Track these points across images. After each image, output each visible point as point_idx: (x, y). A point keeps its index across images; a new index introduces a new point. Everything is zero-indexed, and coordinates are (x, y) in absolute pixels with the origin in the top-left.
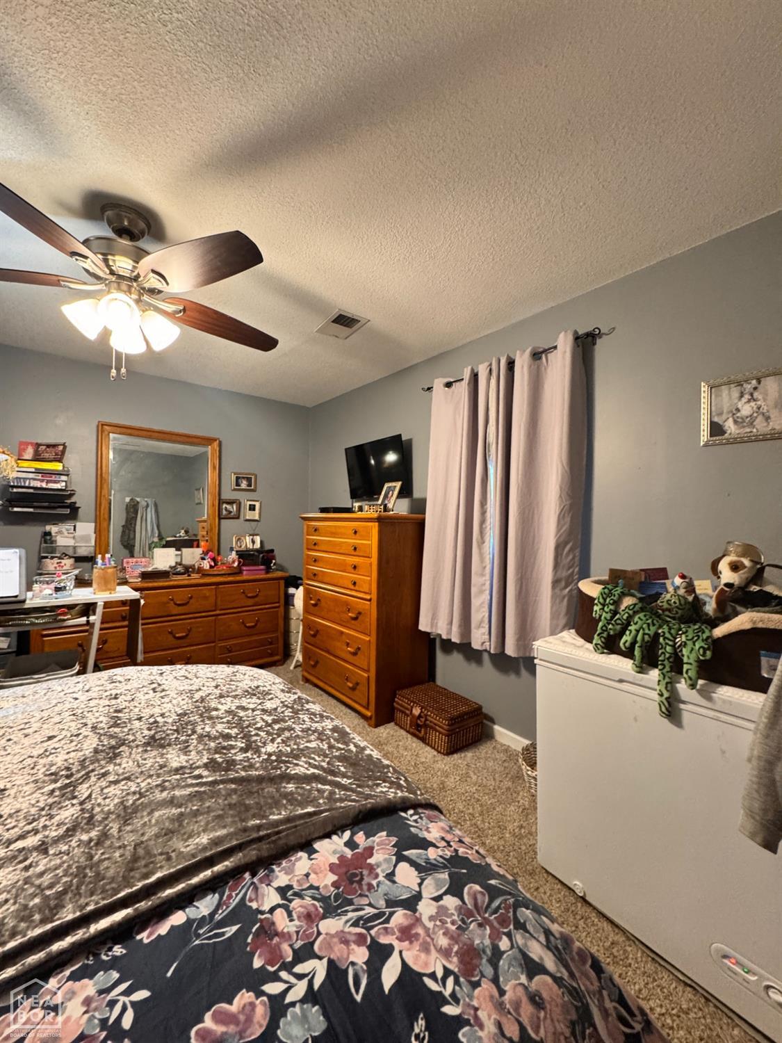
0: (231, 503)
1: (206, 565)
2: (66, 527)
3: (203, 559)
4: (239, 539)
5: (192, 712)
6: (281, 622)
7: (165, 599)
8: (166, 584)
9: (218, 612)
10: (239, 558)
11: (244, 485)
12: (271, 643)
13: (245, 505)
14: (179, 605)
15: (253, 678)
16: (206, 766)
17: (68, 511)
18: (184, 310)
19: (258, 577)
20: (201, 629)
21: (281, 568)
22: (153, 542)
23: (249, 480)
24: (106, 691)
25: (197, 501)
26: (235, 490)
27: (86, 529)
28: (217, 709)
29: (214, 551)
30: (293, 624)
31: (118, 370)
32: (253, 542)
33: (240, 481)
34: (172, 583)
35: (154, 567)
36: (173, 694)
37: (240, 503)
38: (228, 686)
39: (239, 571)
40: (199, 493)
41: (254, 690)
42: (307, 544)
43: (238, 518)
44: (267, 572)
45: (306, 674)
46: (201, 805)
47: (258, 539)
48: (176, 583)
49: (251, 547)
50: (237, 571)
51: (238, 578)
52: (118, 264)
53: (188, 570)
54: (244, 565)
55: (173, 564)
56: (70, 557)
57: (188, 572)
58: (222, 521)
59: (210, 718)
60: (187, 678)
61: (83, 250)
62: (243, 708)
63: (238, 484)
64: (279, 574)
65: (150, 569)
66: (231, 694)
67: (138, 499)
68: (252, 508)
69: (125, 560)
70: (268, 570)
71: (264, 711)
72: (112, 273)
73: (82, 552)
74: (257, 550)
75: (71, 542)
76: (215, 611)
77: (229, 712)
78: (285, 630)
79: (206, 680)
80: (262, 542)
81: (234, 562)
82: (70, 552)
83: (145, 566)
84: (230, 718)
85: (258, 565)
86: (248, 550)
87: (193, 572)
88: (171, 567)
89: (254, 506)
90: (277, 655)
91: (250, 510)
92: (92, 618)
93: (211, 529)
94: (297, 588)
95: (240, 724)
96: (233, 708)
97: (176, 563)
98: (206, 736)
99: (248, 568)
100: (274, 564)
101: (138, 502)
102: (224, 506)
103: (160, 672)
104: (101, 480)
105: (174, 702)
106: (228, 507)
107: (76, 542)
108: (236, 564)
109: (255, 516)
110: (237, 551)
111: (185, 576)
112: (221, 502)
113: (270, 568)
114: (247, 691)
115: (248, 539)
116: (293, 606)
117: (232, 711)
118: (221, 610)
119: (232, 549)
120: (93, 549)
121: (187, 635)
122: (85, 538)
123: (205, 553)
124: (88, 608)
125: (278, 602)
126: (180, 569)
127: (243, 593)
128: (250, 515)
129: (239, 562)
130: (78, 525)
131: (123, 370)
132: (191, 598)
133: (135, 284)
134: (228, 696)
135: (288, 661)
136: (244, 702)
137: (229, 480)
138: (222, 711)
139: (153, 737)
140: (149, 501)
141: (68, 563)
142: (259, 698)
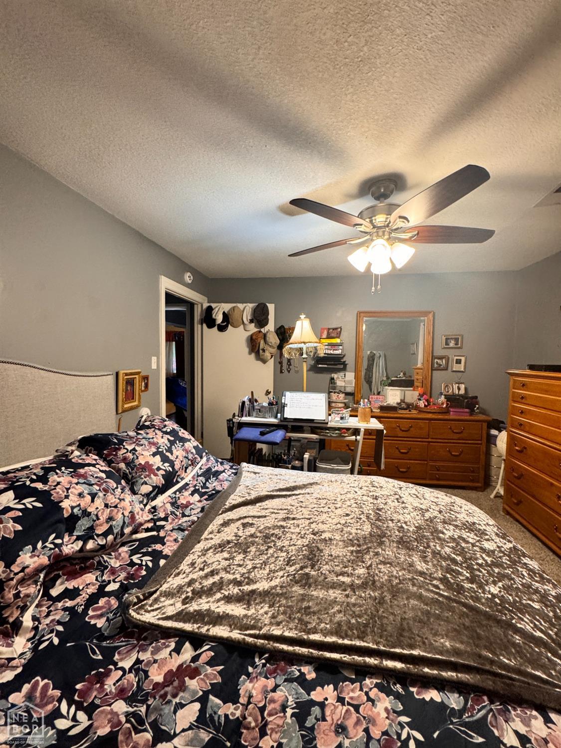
0: (441, 358)
1: (422, 404)
2: (341, 374)
3: (420, 400)
4: (447, 386)
5: (425, 528)
6: (483, 457)
7: (394, 426)
8: (396, 415)
9: (430, 440)
10: (447, 401)
11: (452, 344)
12: (473, 472)
13: (453, 360)
14: (403, 431)
15: (469, 514)
16: (441, 580)
17: (342, 366)
18: (418, 234)
19: (463, 418)
20: (417, 450)
21: (483, 412)
22: (383, 380)
23: (457, 340)
24: (370, 492)
25: (412, 352)
26: (444, 348)
27: (350, 376)
28: (443, 533)
29: (428, 394)
30: (494, 460)
31: (376, 286)
32: (459, 389)
33: (449, 341)
34: (398, 415)
35: (387, 403)
36: (410, 507)
37: (448, 358)
38: (449, 514)
39: (447, 412)
40: (414, 346)
41: (470, 525)
42: (513, 397)
43: (446, 369)
44: (471, 415)
45: (507, 508)
46: (441, 612)
47: (463, 387)
48: (401, 416)
49: (457, 393)
50: (444, 411)
51: (446, 417)
52: (377, 220)
53: (409, 407)
54: (451, 407)
55: (399, 401)
56: (343, 393)
57: (409, 408)
58: (434, 372)
59: (439, 539)
60: (418, 497)
61: (359, 221)
62: (464, 540)
63: (447, 344)
64: (481, 417)
65: (385, 404)
66: (452, 523)
67: (375, 352)
68: (459, 362)
69: (370, 397)
70: (472, 412)
71: (483, 550)
72: (374, 227)
73: (349, 390)
74: (461, 396)
75: (343, 384)
76: (428, 438)
77: (452, 539)
78: (486, 464)
79: (431, 502)
80: (466, 389)
81: (443, 404)
82: (343, 390)
83: (382, 402)
84: (454, 545)
85: (463, 408)
86: (454, 395)
87: (412, 408)
88: (398, 404)
89: (460, 360)
90: (478, 482)
91: (457, 363)
92: (358, 438)
93: (426, 378)
94: (500, 431)
95: (462, 552)
96: (456, 537)
97: (401, 400)
98: (437, 553)
99: (454, 410)
100: (478, 408)
101: (375, 354)
102: (436, 360)
103: (399, 486)
104: (358, 347)
105: (412, 514)
106: (439, 361)
107: (346, 384)
108: (445, 406)
109: (460, 367)
110: (445, 395)
111: (407, 411)
112: (433, 357)
113: (473, 411)
114: (465, 525)
115: (455, 386)
116: (496, 445)
117: (455, 539)
118: (432, 439)
119: (441, 394)
120: (353, 388)
121: (408, 452)
122: (350, 382)
123: (421, 395)
124: (356, 432)
125: (481, 440)
126: (404, 405)
127: (451, 428)
128: (456, 367)
129: (447, 404)
130: (347, 373)
131: (379, 287)
132: (411, 427)
133: (387, 229)
134: (450, 524)
135: (488, 490)
136: (465, 534)
137: (440, 342)
138: (447, 536)
139: (401, 538)
140: (381, 353)
141: (342, 396)
142: (476, 535)
